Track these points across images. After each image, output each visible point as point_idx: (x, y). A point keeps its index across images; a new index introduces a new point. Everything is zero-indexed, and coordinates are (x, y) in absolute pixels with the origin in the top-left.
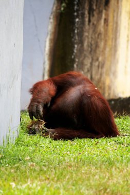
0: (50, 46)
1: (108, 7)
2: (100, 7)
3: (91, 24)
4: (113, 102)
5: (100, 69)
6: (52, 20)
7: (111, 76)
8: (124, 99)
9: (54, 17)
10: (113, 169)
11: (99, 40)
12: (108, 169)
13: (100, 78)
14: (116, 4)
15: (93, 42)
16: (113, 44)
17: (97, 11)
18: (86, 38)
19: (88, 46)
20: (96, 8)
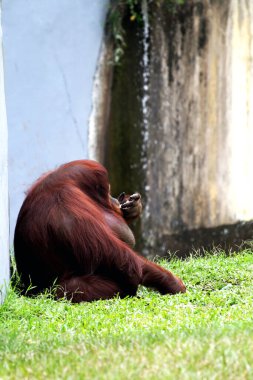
0: (97, 131)
1: (206, 50)
2: (189, 51)
3: (175, 83)
4: (226, 231)
5: (197, 169)
6: (97, 82)
7: (220, 181)
8: (247, 223)
9: (101, 75)
11: (191, 115)
13: (199, 186)
14: (220, 43)
15: (180, 118)
16: (220, 120)
17: (185, 58)
18: (167, 112)
19: (171, 126)
20: (183, 53)
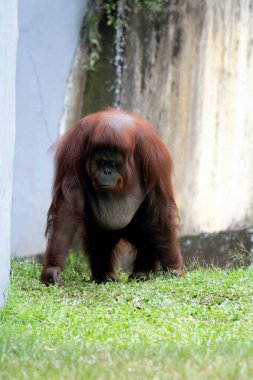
2: (162, 60)
3: (147, 91)
4: (189, 242)
6: (71, 85)
8: (210, 235)
9: (74, 79)
10: (188, 365)
12: (176, 365)
16: (189, 130)
17: (158, 67)
20: (156, 61)
